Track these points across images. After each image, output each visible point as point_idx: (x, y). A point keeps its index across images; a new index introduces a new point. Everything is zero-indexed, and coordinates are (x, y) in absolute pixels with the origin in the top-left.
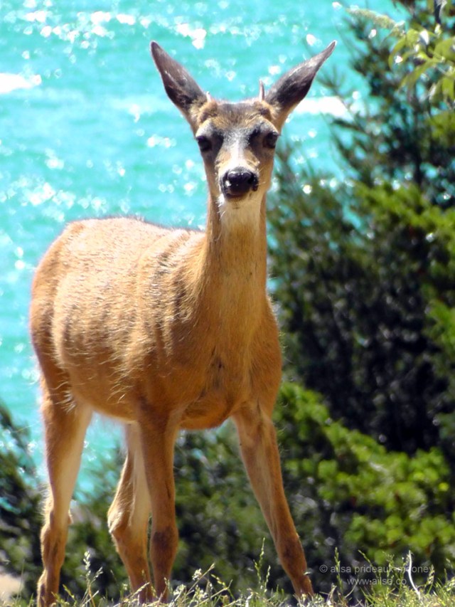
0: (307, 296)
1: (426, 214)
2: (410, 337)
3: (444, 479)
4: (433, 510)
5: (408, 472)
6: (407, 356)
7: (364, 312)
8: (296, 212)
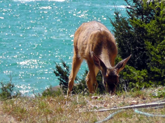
0: (122, 41)
1: (143, 24)
2: (142, 48)
3: (147, 75)
4: (145, 81)
5: (140, 74)
6: (141, 52)
7: (133, 44)
8: (119, 25)
